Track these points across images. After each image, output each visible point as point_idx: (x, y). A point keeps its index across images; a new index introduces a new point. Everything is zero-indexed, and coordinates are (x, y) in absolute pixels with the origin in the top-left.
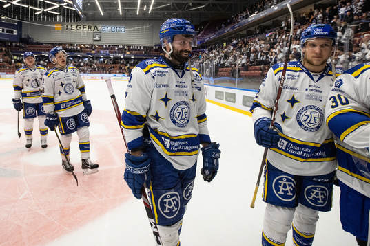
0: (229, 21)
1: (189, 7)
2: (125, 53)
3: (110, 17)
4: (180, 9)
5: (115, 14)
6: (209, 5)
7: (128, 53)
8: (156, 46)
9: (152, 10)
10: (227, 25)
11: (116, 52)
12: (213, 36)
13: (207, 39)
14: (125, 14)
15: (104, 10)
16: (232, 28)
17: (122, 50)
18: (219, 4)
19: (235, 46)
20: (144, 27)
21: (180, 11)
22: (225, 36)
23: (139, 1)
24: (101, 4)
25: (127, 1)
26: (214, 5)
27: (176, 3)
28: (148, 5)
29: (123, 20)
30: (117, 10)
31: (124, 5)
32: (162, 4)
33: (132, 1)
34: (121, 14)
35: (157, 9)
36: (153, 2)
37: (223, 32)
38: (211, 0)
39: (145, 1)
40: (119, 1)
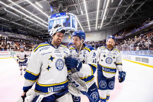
0: (137, 26)
1: (117, 23)
2: (92, 44)
3: (86, 32)
4: (113, 25)
5: (88, 30)
6: (126, 21)
7: (93, 44)
8: (104, 40)
9: (102, 27)
10: (137, 28)
11: (89, 44)
12: (129, 34)
13: (127, 35)
14: (91, 30)
15: (84, 30)
16: (140, 29)
17: (91, 43)
18: (131, 20)
19: (142, 37)
20: (99, 34)
21: (114, 26)
22: (136, 33)
23: (96, 25)
24: (83, 28)
25: (92, 25)
26: (129, 21)
27: (111, 23)
28: (100, 25)
29: (91, 32)
30: (88, 29)
31: (91, 27)
32: (105, 24)
33: (94, 25)
34: (90, 30)
35: (103, 27)
36: (102, 24)
37: (135, 31)
38: (128, 19)
39: (99, 24)
40: (89, 26)
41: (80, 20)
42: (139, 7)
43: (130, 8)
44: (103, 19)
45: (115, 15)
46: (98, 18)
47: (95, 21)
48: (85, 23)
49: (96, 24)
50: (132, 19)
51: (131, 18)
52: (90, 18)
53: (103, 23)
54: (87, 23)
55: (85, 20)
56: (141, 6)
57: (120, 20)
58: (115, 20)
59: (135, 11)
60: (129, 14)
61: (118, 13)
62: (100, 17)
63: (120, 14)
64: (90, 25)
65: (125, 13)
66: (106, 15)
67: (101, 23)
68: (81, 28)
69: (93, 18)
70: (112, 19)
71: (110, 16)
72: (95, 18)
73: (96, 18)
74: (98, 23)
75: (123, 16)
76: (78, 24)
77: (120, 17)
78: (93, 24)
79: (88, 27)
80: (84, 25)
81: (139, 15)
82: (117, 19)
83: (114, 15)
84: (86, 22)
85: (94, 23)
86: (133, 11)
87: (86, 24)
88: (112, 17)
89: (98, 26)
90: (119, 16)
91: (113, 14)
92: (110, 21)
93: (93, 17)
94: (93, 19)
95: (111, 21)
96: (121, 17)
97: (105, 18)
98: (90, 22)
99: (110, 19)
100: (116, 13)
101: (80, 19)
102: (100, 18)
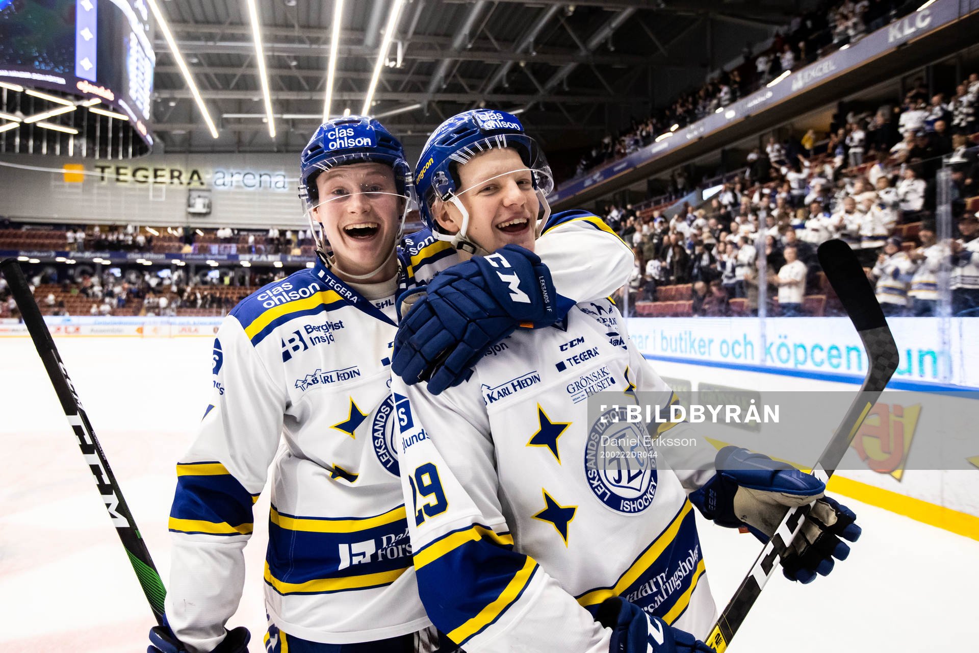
0: (594, 153)
2: (287, 252)
3: (239, 143)
5: (256, 133)
6: (536, 107)
7: (297, 252)
10: (591, 165)
14: (286, 134)
15: (221, 123)
16: (607, 174)
17: (279, 244)
18: (563, 104)
23: (328, 96)
24: (211, 103)
25: (292, 96)
26: (550, 107)
27: (439, 102)
28: (356, 107)
29: (279, 151)
30: (260, 121)
31: (282, 106)
32: (397, 104)
33: (305, 96)
34: (273, 133)
35: (383, 120)
36: (369, 98)
37: (581, 185)
38: (542, 94)
39: (346, 96)
40: (266, 94)
41: (191, 28)
42: (605, 33)
43: (555, 19)
44: (382, 61)
45: (463, 48)
46: (344, 42)
47: (317, 64)
48: (232, 65)
49: (323, 89)
50: (569, 100)
51: (558, 90)
52: (282, 33)
53: (381, 88)
54: (252, 65)
55: (233, 38)
56: (614, 25)
57: (498, 90)
58: (463, 82)
59: (583, 53)
60: (550, 59)
61: (486, 38)
62: (360, 42)
63: (496, 44)
64: (275, 87)
65: (526, 52)
66: (402, 31)
67: (362, 86)
68: (189, 104)
69: (297, 32)
70: (441, 72)
71: (431, 47)
72: (316, 41)
73: (327, 41)
74: (343, 86)
75: (515, 68)
76: (163, 61)
77: (498, 67)
78: (300, 89)
79: (258, 107)
80: (225, 83)
81: (604, 83)
82: (481, 77)
83: (458, 42)
84: (239, 56)
85: (307, 79)
86: (574, 47)
87: (239, 72)
88: (447, 62)
89: (338, 108)
90: (490, 59)
91: (450, 35)
92: (433, 87)
93: (307, 26)
94: (301, 41)
95: (439, 90)
96: (504, 71)
97: (393, 57)
98: (276, 63)
99: (429, 69)
100: (472, 34)
101: (184, 21)
102: (357, 49)
